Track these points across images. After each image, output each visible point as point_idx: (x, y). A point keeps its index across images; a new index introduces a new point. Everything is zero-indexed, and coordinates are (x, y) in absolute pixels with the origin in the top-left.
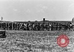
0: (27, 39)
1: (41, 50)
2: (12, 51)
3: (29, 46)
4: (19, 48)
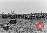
0: (30, 25)
1: (39, 32)
2: (20, 32)
3: (32, 30)
4: (25, 31)
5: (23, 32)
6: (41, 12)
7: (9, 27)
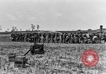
4: (64, 69)
5: (59, 71)
6: (101, 26)
7: (28, 61)
